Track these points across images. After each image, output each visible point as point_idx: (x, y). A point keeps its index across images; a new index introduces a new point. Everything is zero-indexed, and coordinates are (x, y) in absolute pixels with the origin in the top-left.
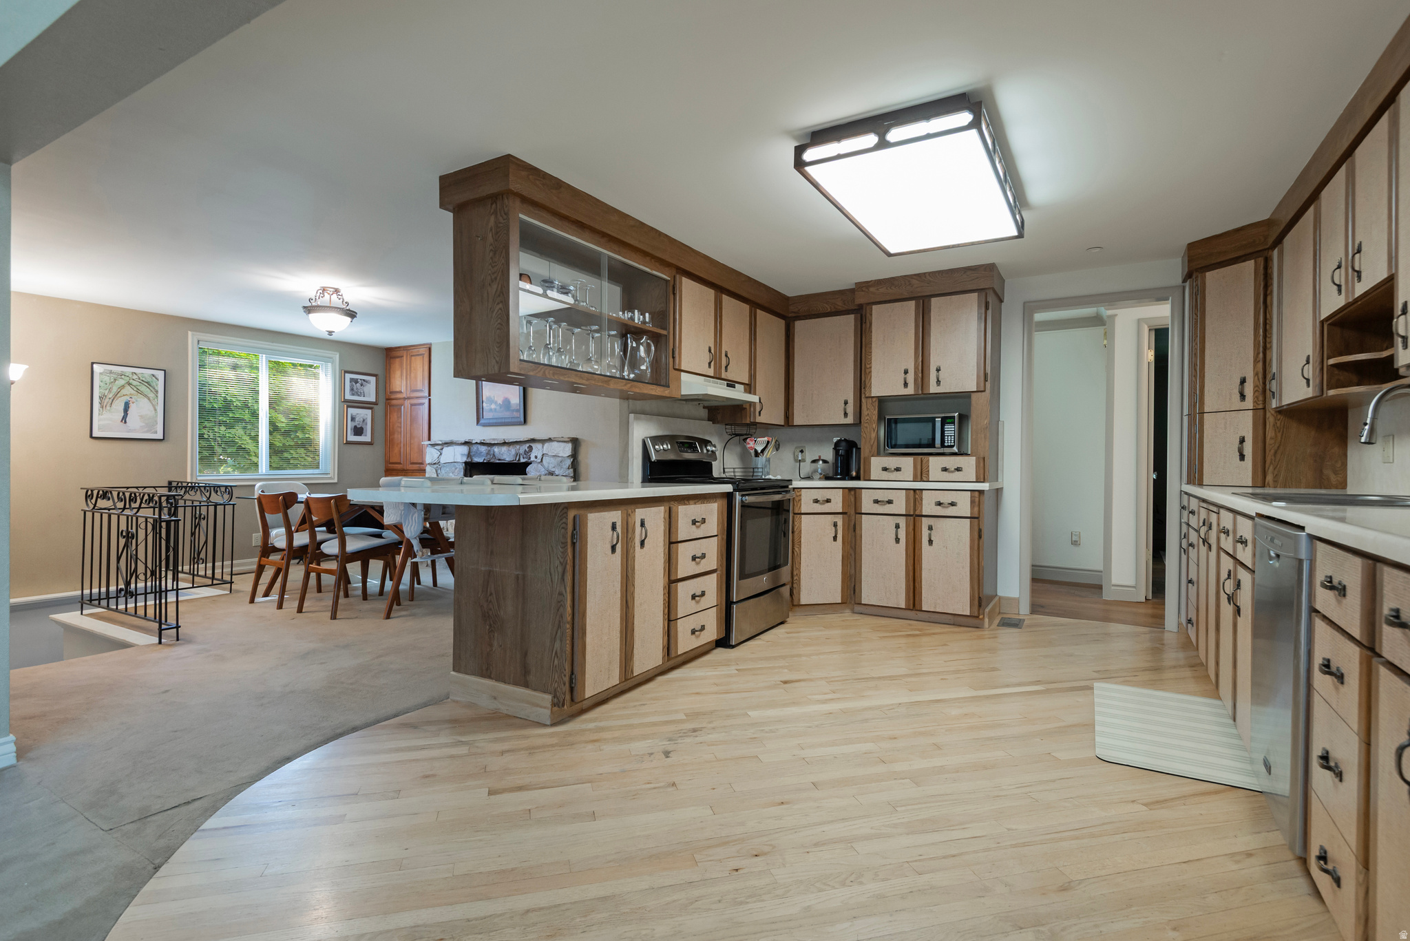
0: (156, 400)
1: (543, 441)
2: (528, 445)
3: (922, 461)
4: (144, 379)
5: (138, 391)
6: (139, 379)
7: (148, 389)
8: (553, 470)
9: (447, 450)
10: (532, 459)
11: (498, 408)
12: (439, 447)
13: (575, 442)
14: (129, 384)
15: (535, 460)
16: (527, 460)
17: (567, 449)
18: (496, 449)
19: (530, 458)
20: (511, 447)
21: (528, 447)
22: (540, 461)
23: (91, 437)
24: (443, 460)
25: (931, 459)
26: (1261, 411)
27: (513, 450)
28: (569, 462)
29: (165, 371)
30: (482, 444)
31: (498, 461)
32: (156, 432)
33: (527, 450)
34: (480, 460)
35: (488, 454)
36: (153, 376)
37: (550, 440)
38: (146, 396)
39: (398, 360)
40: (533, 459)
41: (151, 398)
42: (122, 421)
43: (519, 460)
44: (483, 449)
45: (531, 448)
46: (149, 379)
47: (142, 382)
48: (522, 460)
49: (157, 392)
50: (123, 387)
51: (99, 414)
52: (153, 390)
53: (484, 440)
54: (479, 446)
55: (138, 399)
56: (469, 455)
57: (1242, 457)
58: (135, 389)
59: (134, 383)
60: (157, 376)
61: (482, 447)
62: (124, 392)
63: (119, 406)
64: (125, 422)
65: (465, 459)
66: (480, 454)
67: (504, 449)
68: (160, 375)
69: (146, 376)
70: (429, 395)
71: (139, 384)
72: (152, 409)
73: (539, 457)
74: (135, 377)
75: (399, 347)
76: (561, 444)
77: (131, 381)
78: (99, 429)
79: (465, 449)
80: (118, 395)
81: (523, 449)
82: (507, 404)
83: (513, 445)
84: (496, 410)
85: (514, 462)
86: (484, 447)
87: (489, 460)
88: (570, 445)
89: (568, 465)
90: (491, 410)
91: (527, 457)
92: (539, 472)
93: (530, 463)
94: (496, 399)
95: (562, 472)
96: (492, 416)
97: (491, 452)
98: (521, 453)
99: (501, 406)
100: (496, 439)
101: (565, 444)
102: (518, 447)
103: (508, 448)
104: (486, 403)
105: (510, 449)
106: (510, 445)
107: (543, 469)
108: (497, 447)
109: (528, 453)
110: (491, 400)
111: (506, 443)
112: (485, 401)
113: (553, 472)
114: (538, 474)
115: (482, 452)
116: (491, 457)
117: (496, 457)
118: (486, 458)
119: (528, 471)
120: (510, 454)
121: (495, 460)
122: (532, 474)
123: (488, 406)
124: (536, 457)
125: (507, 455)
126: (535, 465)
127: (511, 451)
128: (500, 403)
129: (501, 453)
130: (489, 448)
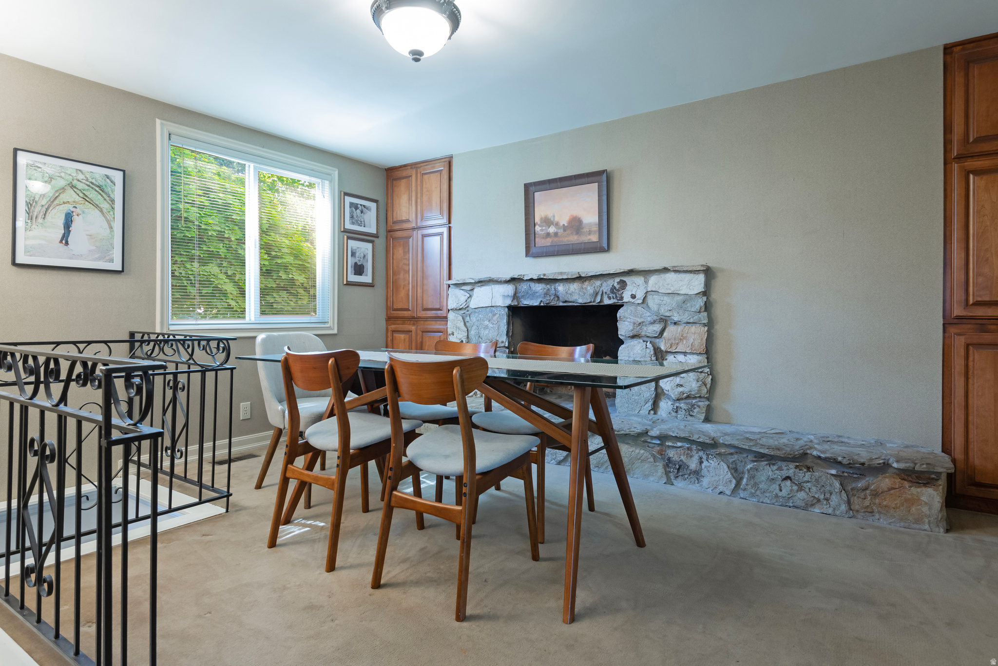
0: (111, 213)
1: (646, 273)
2: (617, 280)
4: (94, 181)
5: (85, 198)
6: (87, 180)
7: (100, 197)
8: (667, 314)
9: (479, 291)
10: (625, 300)
11: (560, 231)
12: (468, 288)
13: (709, 273)
14: (73, 187)
15: (633, 300)
16: (615, 301)
17: (697, 283)
18: (561, 288)
19: (622, 298)
20: (587, 283)
21: (618, 283)
22: (640, 301)
23: (14, 263)
24: (473, 304)
27: (589, 287)
28: (700, 302)
29: (124, 171)
30: (540, 280)
31: (561, 304)
32: (112, 261)
33: (617, 287)
34: (535, 303)
35: (546, 294)
36: (108, 177)
37: (666, 270)
38: (97, 206)
39: (403, 182)
40: (627, 297)
41: (105, 210)
42: (61, 242)
43: (601, 301)
44: (539, 288)
45: (623, 284)
46: (101, 182)
47: (92, 185)
48: (607, 302)
49: (113, 201)
50: (63, 189)
51: (26, 229)
52: (107, 199)
53: (544, 275)
54: (532, 284)
55: (86, 210)
56: (515, 296)
58: (81, 195)
59: (80, 186)
60: (113, 179)
61: (537, 285)
62: (64, 197)
63: (57, 218)
64: (67, 243)
65: (508, 302)
66: (534, 295)
67: (574, 287)
68: (118, 176)
69: (97, 176)
70: (450, 223)
71: (87, 187)
72: (106, 225)
73: (640, 295)
74: (81, 177)
75: (405, 166)
76: (683, 275)
77: (75, 182)
78: (27, 252)
79: (509, 289)
80: (56, 202)
81: (607, 285)
82: (576, 224)
83: (590, 280)
84: (556, 234)
85: (591, 304)
86: (540, 285)
87: (548, 302)
88: (701, 277)
89: (698, 307)
90: (548, 235)
91: (616, 297)
92: (641, 317)
93: (622, 306)
94: (556, 219)
95: (685, 317)
96: (548, 242)
97: (552, 292)
98: (604, 291)
99: (565, 228)
100: (566, 272)
101: (692, 275)
102: (598, 283)
103: (580, 285)
104: (540, 226)
105: (584, 286)
106: (585, 281)
107: (648, 314)
108: (561, 285)
109: (618, 290)
110: (548, 222)
111: (580, 278)
112: (539, 223)
113: (667, 318)
114: (640, 320)
115: (537, 293)
116: (552, 298)
117: (561, 299)
118: (544, 300)
119: (620, 317)
120: (584, 293)
121: (559, 303)
122: (628, 320)
123: (544, 228)
124: (633, 297)
125: (579, 294)
126: (632, 308)
127: (586, 289)
128: (564, 225)
129: (569, 292)
130: (548, 286)
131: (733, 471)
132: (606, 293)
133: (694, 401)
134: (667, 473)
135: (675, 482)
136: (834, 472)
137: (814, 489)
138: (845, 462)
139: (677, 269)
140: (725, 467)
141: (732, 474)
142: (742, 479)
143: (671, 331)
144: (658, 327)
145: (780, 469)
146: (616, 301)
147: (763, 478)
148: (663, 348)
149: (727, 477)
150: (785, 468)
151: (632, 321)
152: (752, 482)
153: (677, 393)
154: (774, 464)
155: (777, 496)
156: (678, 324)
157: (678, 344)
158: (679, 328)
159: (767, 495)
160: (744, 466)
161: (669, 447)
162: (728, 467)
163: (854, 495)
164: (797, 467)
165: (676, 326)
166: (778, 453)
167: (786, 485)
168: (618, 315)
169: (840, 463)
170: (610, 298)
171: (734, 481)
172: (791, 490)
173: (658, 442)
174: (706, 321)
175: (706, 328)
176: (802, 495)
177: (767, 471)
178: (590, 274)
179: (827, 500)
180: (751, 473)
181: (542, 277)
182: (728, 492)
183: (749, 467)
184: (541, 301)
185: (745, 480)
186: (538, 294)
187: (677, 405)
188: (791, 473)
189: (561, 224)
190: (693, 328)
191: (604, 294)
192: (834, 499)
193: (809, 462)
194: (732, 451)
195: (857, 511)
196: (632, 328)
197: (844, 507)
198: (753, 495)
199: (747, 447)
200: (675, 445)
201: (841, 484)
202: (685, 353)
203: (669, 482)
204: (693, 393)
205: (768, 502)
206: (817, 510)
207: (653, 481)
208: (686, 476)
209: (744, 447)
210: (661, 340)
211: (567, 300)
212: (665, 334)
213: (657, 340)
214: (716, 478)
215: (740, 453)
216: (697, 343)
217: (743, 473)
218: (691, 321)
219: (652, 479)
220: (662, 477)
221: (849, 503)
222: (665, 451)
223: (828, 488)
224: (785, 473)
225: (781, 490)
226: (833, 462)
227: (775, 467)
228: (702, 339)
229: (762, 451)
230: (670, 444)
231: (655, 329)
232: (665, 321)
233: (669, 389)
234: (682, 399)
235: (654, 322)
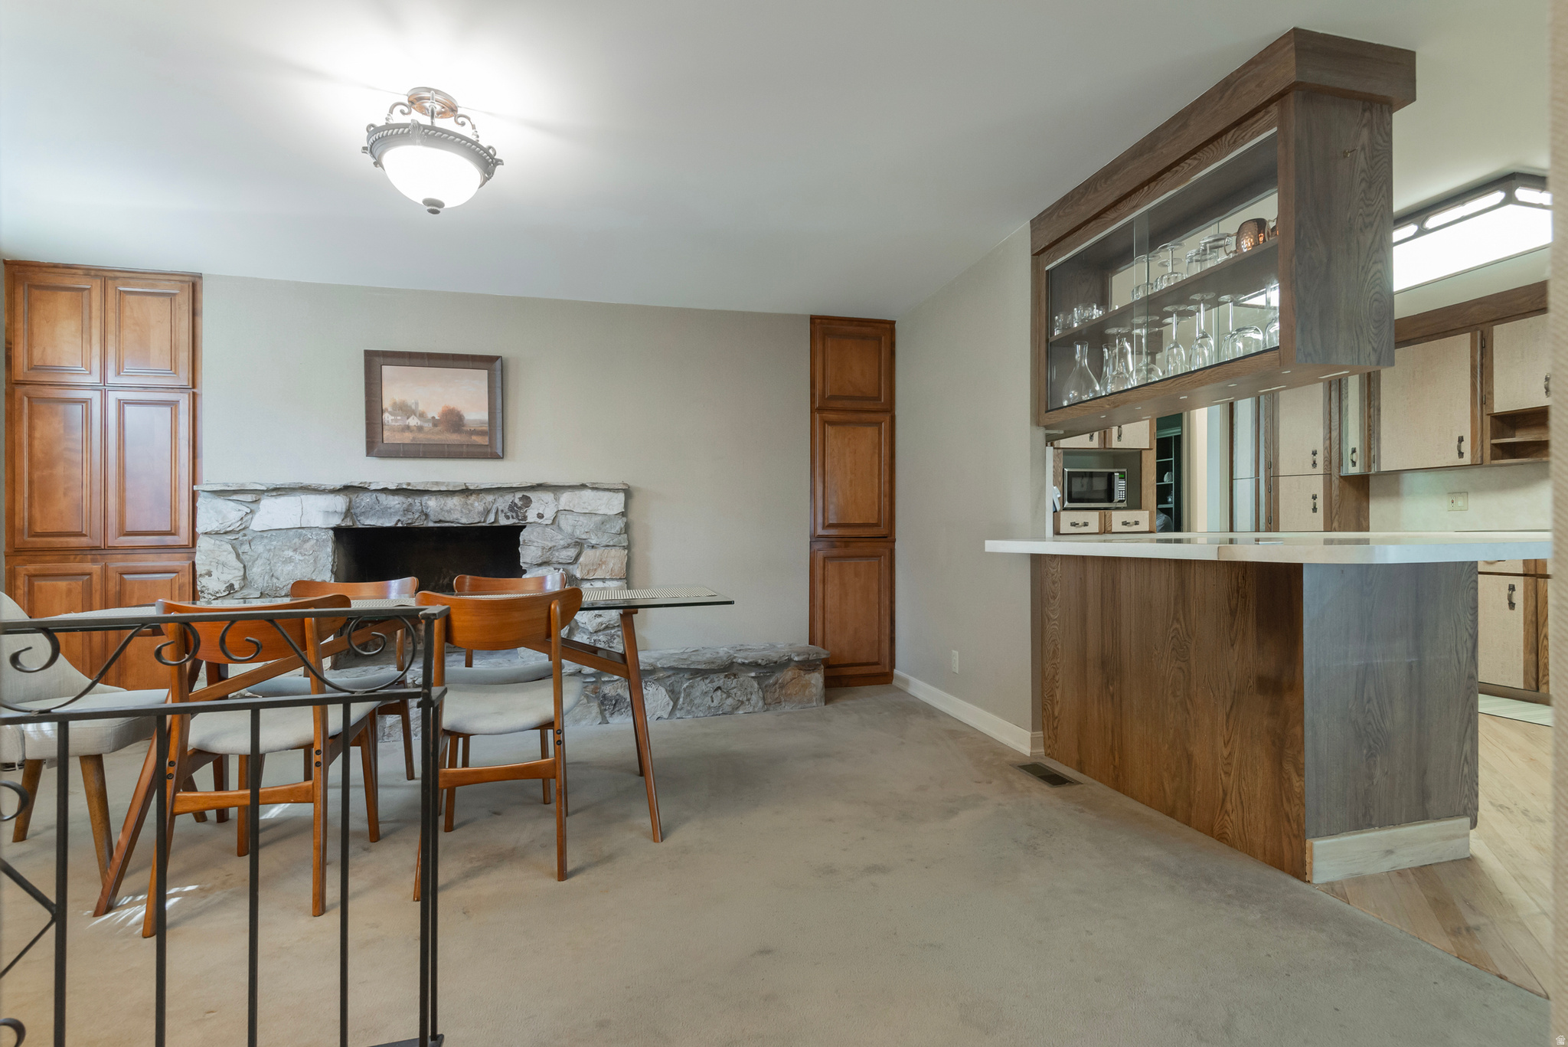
1: (556, 489)
2: (519, 495)
3: (1105, 516)
8: (584, 537)
9: (267, 503)
10: (529, 520)
11: (428, 426)
12: (249, 498)
15: (540, 521)
16: (515, 521)
17: (617, 502)
18: (432, 503)
19: (525, 518)
20: (473, 497)
21: (520, 499)
22: (550, 522)
24: (257, 524)
25: (1114, 513)
26: (1328, 476)
27: (476, 504)
28: (620, 524)
30: (399, 491)
31: (431, 524)
33: (519, 504)
34: (388, 523)
35: (407, 510)
37: (583, 486)
40: (531, 516)
43: (496, 520)
44: (395, 502)
45: (527, 501)
48: (503, 521)
53: (409, 484)
54: (382, 497)
56: (348, 513)
57: (1315, 510)
61: (391, 497)
65: (336, 521)
66: (385, 512)
67: (454, 502)
70: (194, 386)
73: (549, 514)
79: (340, 502)
81: (503, 502)
82: (453, 420)
83: (478, 494)
84: (420, 429)
85: (479, 525)
86: (396, 497)
87: (410, 521)
88: (621, 496)
89: (618, 528)
90: (408, 428)
91: (517, 516)
92: (551, 541)
93: (524, 527)
94: (421, 408)
95: (605, 540)
96: (407, 438)
97: (416, 508)
98: (500, 508)
99: (435, 423)
100: (444, 483)
101: (611, 493)
102: (490, 498)
103: (462, 500)
104: (391, 414)
105: (469, 502)
106: (471, 495)
107: (560, 537)
108: (433, 498)
109: (520, 508)
110: (405, 410)
111: (466, 492)
112: (390, 409)
113: (583, 541)
114: (550, 544)
115: (390, 508)
116: (416, 516)
117: (432, 517)
118: (402, 519)
119: (524, 541)
120: (470, 511)
121: (427, 522)
122: (535, 544)
123: (399, 418)
124: (541, 516)
125: (462, 512)
126: (539, 529)
127: (472, 505)
128: (433, 418)
129: (445, 508)
130: (410, 500)
131: (670, 694)
132: (502, 511)
133: (613, 631)
134: (602, 712)
135: (610, 720)
136: (753, 674)
137: (739, 693)
138: (764, 663)
139: (597, 486)
140: (663, 690)
141: (670, 697)
142: (678, 699)
143: (588, 556)
144: (572, 552)
145: (712, 681)
146: (517, 521)
147: (698, 694)
148: (578, 575)
149: (665, 701)
150: (716, 680)
151: (540, 545)
152: (688, 700)
153: (595, 625)
154: (707, 678)
155: (709, 708)
156: (596, 548)
157: (596, 570)
158: (598, 552)
159: (701, 708)
160: (681, 686)
161: (604, 682)
162: (666, 690)
163: (767, 691)
164: (726, 676)
165: (594, 550)
166: (713, 666)
167: (717, 695)
168: (521, 539)
169: (760, 665)
170: (508, 517)
171: (672, 703)
172: (721, 699)
173: (594, 679)
174: (626, 544)
175: (626, 551)
176: (730, 701)
177: (703, 685)
178: (483, 487)
179: (748, 700)
180: (687, 691)
181: (405, 487)
182: (666, 716)
183: (685, 686)
184: (399, 520)
185: (681, 700)
186: (392, 510)
187: (595, 638)
188: (720, 683)
189: (430, 416)
190: (613, 552)
191: (500, 512)
192: (754, 698)
193: (734, 671)
194: (670, 673)
195: (770, 704)
196: (540, 554)
197: (761, 704)
198: (689, 712)
199: (686, 667)
200: (612, 679)
201: (758, 684)
202: (604, 580)
203: (605, 721)
204: (612, 622)
205: (702, 715)
206: (741, 712)
207: (586, 724)
208: (623, 710)
209: (683, 667)
210: (576, 566)
211: (443, 519)
212: (581, 559)
213: (571, 567)
214: (654, 705)
215: (678, 674)
216: (616, 568)
217: (680, 693)
218: (611, 543)
219: (583, 723)
220: (597, 717)
221: (764, 699)
222: (600, 688)
223: (749, 690)
224: (716, 684)
225: (713, 701)
226: (754, 665)
227: (708, 681)
228: (622, 563)
229: (699, 667)
230: (606, 679)
231: (569, 553)
232: (579, 544)
233: (587, 621)
234: (600, 631)
235: (568, 546)
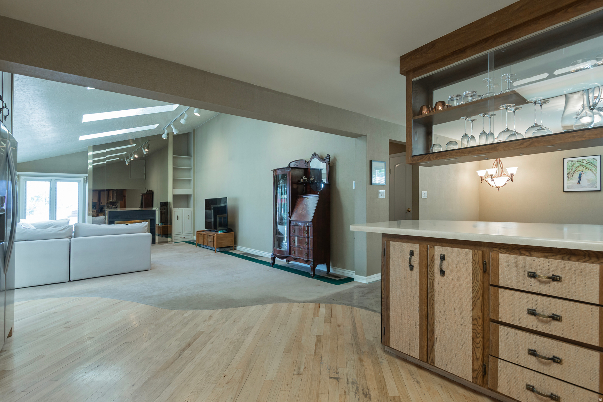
0: (596, 171)
4: (589, 162)
5: (586, 168)
6: (586, 162)
7: (591, 166)
14: (581, 165)
23: (564, 191)
29: (600, 155)
32: (596, 187)
36: (594, 159)
38: (590, 170)
41: (593, 170)
42: (578, 183)
46: (591, 161)
47: (588, 163)
49: (596, 167)
50: (578, 167)
51: (567, 181)
52: (594, 166)
55: (586, 172)
58: (584, 167)
59: (584, 164)
60: (596, 159)
62: (578, 169)
63: (576, 176)
64: (580, 183)
68: (598, 158)
69: (590, 160)
71: (586, 164)
72: (594, 175)
74: (584, 161)
77: (582, 164)
78: (568, 188)
80: (576, 171)
